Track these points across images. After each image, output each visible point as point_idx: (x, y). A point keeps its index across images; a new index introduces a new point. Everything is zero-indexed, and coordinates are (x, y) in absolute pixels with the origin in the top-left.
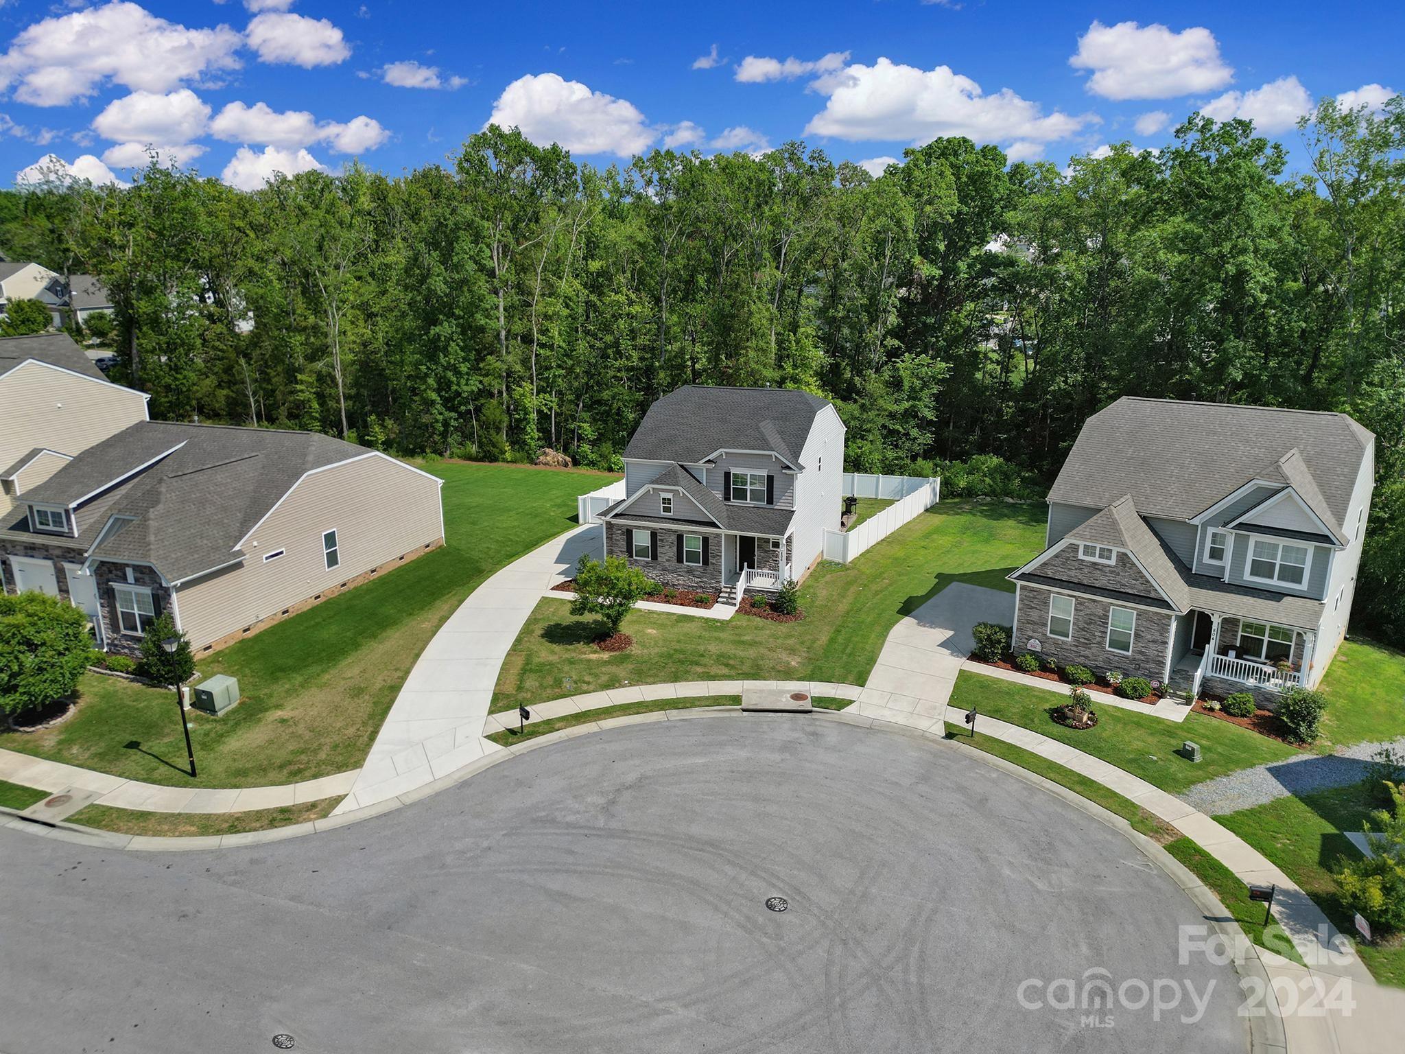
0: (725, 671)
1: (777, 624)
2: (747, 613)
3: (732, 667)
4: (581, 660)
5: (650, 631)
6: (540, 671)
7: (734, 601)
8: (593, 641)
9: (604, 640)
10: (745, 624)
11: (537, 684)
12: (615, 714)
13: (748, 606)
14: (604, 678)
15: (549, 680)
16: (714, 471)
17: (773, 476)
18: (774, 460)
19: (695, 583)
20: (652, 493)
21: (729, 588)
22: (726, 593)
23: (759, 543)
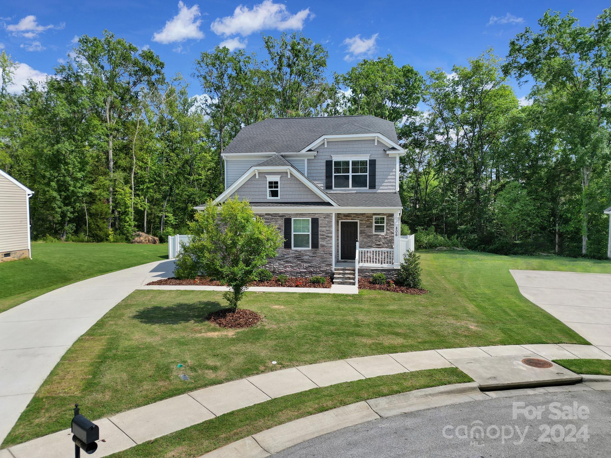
1: (410, 295)
3: (406, 336)
4: (196, 340)
5: (276, 307)
7: (352, 281)
8: (208, 318)
9: (224, 316)
13: (369, 284)
14: (239, 361)
16: (316, 161)
17: (375, 161)
18: (376, 144)
19: (304, 269)
20: (257, 177)
21: (342, 270)
22: (340, 274)
23: (362, 229)
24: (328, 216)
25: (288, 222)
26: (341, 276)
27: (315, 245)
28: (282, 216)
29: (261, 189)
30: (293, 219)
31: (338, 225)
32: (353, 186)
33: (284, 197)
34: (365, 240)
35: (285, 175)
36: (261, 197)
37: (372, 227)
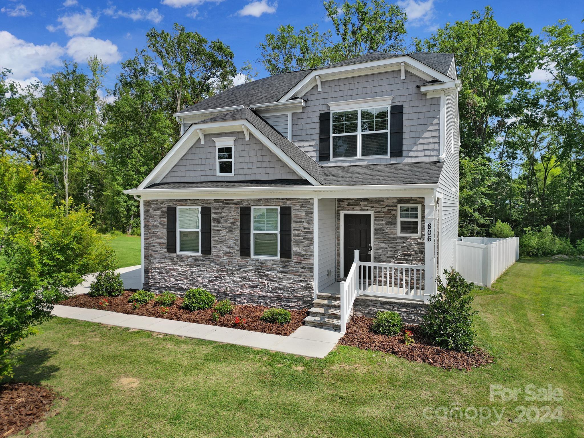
2: (363, 344)
10: (361, 369)
16: (305, 115)
17: (401, 107)
18: (403, 77)
20: (203, 142)
23: (378, 227)
24: (307, 202)
25: (245, 213)
26: (322, 310)
27: (286, 253)
28: (237, 203)
29: (208, 161)
30: (253, 208)
31: (338, 219)
32: (363, 155)
33: (241, 172)
34: (383, 246)
35: (240, 136)
36: (208, 173)
37: (395, 223)
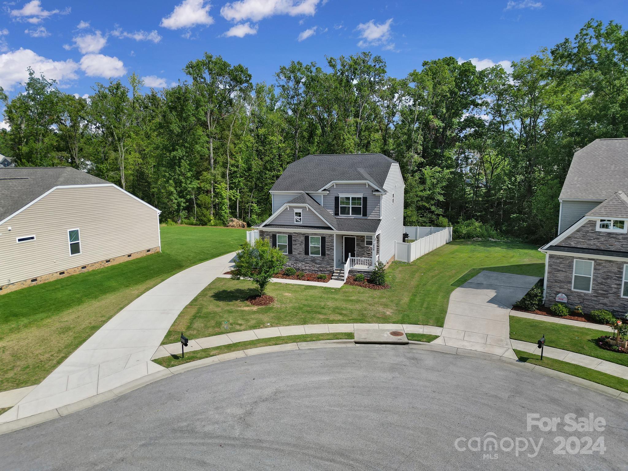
0: (340, 318)
1: (372, 290)
2: (351, 284)
3: (345, 315)
4: (237, 311)
5: (287, 294)
6: (207, 317)
7: (342, 278)
8: (247, 300)
9: (255, 299)
10: (351, 290)
11: (202, 325)
12: (258, 345)
13: (352, 281)
14: (253, 322)
15: (213, 323)
16: (329, 197)
17: (366, 198)
18: (367, 187)
19: (317, 268)
20: (288, 209)
21: (339, 270)
22: (337, 273)
23: (358, 242)
24: (332, 236)
25: (307, 238)
26: (338, 274)
27: (323, 254)
28: (303, 235)
29: (291, 217)
30: (310, 236)
31: (343, 239)
32: (352, 214)
33: (305, 222)
34: (360, 250)
35: (305, 208)
36: (291, 222)
37: (364, 241)
